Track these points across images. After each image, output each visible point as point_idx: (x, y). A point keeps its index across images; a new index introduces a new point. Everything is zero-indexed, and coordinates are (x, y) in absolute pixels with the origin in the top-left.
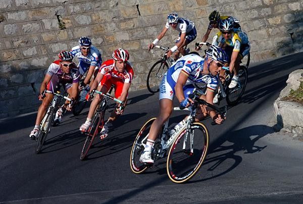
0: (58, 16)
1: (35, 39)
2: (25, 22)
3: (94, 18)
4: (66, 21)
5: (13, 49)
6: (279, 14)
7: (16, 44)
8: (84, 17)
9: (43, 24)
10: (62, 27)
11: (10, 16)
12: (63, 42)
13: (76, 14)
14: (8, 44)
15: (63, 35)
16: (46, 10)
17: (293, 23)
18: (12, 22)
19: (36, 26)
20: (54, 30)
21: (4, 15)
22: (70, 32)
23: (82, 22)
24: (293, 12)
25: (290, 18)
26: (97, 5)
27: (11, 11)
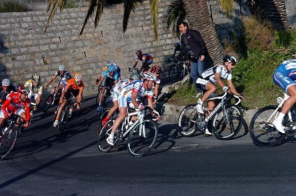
0: (43, 58)
1: (31, 69)
2: (26, 60)
3: (62, 59)
4: (47, 60)
5: (20, 75)
6: (158, 57)
7: (21, 72)
8: (57, 58)
9: (35, 62)
10: (45, 63)
11: (18, 58)
12: (46, 71)
13: (53, 56)
14: (17, 72)
15: (46, 67)
16: (37, 54)
17: (165, 61)
18: (19, 61)
19: (32, 63)
20: (41, 65)
21: (15, 57)
22: (50, 66)
23: (56, 61)
24: (165, 56)
25: (163, 59)
26: (64, 52)
27: (18, 55)
